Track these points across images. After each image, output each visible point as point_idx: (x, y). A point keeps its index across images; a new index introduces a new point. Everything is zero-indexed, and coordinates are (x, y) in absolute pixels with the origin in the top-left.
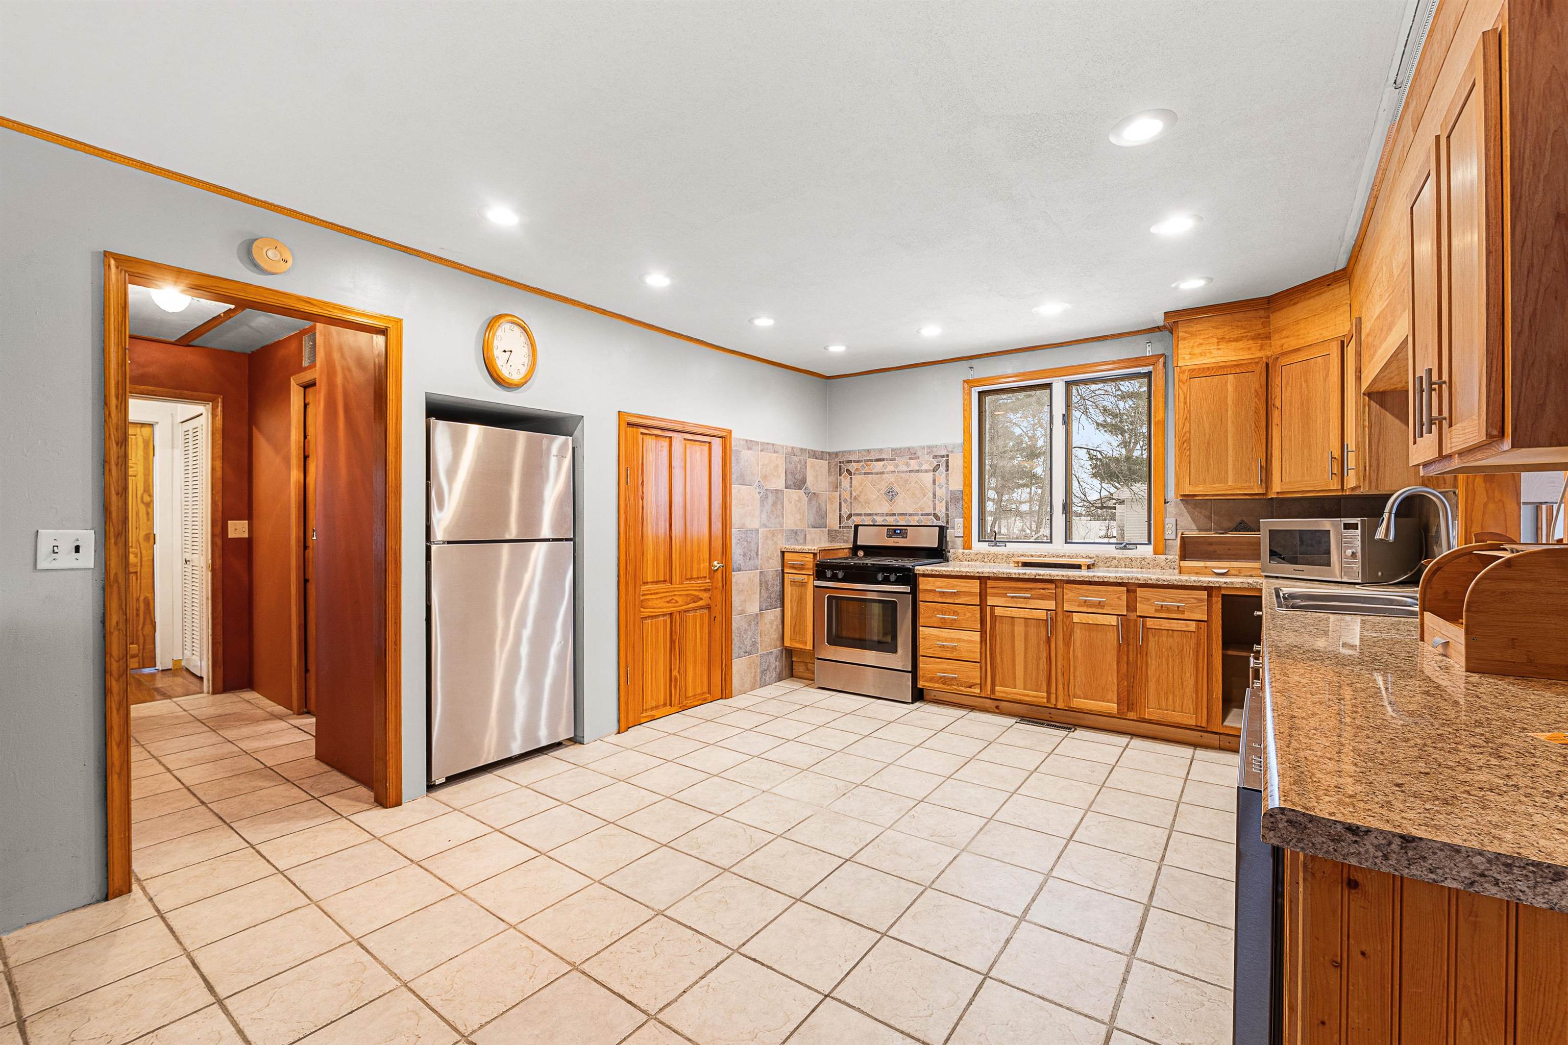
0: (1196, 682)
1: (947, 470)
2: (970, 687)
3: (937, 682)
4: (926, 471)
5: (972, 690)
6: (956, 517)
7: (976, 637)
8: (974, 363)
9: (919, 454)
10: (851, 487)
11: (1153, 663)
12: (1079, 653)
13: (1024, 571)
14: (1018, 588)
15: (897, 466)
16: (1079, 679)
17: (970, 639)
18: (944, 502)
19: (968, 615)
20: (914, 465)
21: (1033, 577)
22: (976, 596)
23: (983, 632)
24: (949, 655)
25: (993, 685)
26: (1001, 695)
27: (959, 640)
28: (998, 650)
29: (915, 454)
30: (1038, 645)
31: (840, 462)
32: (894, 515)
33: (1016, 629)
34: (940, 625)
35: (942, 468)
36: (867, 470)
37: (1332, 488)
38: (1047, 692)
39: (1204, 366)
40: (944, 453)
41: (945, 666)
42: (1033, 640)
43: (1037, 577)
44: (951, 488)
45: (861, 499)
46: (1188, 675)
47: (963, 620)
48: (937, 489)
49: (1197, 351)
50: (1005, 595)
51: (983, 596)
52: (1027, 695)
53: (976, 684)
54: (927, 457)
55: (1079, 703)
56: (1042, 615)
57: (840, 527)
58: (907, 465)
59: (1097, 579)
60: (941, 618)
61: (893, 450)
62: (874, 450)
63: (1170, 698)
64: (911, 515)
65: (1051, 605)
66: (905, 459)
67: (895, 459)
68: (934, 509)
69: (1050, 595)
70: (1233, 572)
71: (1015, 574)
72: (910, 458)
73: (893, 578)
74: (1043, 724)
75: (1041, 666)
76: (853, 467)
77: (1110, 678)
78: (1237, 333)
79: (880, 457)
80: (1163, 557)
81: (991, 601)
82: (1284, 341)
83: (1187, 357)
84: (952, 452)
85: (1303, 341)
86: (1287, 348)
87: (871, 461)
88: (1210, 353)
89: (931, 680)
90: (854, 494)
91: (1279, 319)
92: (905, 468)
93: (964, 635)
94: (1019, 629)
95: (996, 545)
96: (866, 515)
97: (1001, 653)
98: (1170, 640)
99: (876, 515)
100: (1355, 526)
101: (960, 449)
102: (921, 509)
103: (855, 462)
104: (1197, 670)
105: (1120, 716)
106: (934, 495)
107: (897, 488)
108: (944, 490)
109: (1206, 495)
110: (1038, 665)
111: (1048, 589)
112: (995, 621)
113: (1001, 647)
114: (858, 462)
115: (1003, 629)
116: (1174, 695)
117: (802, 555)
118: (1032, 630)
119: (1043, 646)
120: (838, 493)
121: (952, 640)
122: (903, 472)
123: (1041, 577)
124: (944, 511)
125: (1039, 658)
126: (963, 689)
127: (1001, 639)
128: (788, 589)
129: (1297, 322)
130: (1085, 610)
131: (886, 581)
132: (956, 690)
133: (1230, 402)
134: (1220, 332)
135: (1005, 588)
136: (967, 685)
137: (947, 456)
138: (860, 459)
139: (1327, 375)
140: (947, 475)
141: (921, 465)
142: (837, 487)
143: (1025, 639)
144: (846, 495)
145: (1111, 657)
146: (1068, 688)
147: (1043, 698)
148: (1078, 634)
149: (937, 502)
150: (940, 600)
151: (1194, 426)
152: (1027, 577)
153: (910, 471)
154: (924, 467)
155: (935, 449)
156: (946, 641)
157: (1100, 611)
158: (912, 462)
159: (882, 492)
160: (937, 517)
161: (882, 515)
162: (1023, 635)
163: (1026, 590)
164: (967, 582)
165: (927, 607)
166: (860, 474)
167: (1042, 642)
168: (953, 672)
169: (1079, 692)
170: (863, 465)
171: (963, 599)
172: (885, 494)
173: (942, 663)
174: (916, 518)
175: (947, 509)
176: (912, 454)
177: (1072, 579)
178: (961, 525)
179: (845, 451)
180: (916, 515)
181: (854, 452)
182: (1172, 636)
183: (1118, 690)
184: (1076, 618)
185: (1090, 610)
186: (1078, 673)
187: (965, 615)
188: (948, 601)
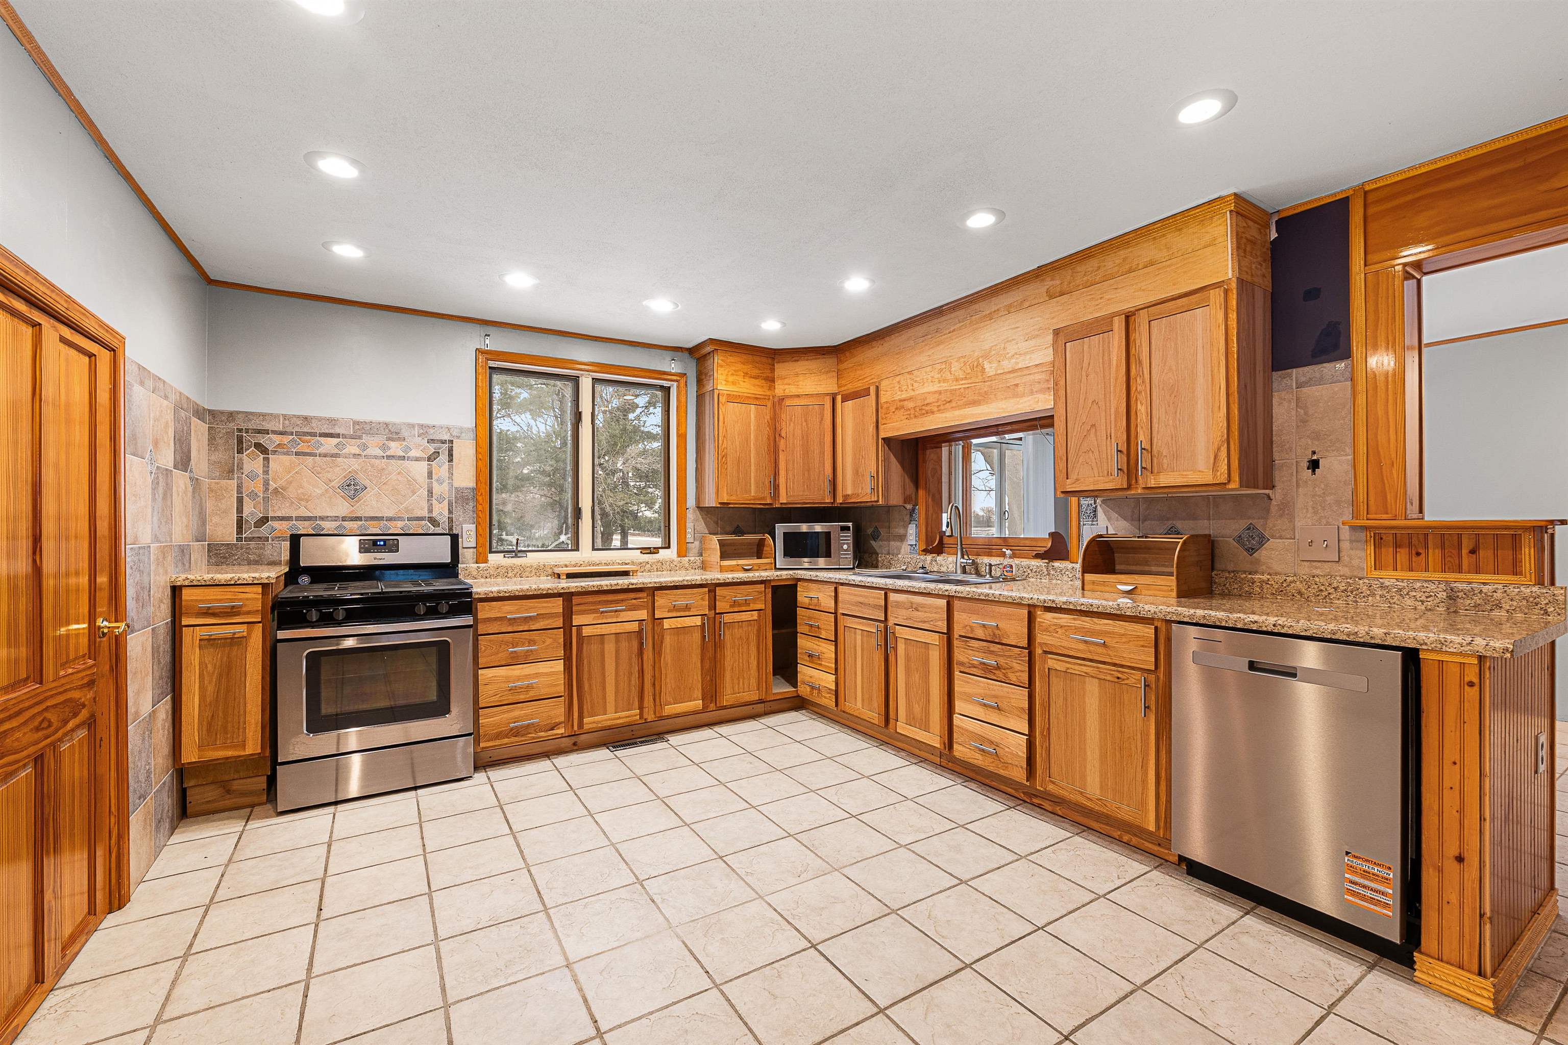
0: (758, 663)
1: (451, 460)
2: (552, 729)
3: (507, 736)
4: (417, 459)
5: (555, 732)
6: (465, 522)
7: (559, 666)
8: (491, 330)
9: (405, 433)
10: (266, 472)
11: (728, 653)
12: (669, 659)
13: (615, 582)
14: (608, 601)
15: (365, 447)
16: (669, 685)
17: (553, 670)
18: (446, 503)
19: (549, 641)
20: (395, 448)
21: (626, 587)
22: (558, 617)
23: (567, 659)
24: (522, 697)
25: (581, 717)
26: (591, 726)
27: (537, 675)
28: (586, 676)
29: (397, 433)
30: (630, 659)
31: (240, 430)
32: (358, 519)
33: (607, 647)
34: (509, 661)
35: (444, 457)
36: (302, 447)
37: (827, 501)
38: (639, 708)
39: (735, 393)
40: (446, 437)
41: (517, 713)
42: (624, 655)
43: (631, 587)
44: (456, 484)
45: (292, 492)
46: (752, 658)
47: (542, 649)
48: (435, 485)
49: (731, 379)
50: (595, 611)
51: (568, 614)
52: (620, 718)
53: (560, 723)
54: (418, 440)
55: (670, 709)
56: (634, 627)
57: (239, 539)
58: (384, 448)
59: (686, 583)
60: (512, 652)
61: (356, 423)
62: (320, 419)
63: (741, 681)
64: (390, 519)
65: (643, 614)
66: (380, 439)
67: (360, 438)
68: (430, 511)
69: (642, 604)
70: (756, 568)
71: (607, 585)
72: (389, 439)
73: (444, 608)
74: (636, 743)
75: (633, 682)
76: (267, 441)
77: (696, 677)
78: (756, 372)
79: (331, 431)
80: (686, 559)
81: (577, 620)
82: (786, 387)
83: (724, 383)
84: (458, 437)
85: (801, 390)
86: (787, 392)
87: (314, 435)
88: (739, 383)
89: (498, 736)
90: (272, 485)
91: (781, 369)
92: (379, 452)
93: (543, 668)
94: (610, 647)
95: (516, 556)
96: (299, 518)
97: (590, 679)
98: (740, 630)
99: (322, 518)
100: (848, 528)
101: (472, 435)
102: (407, 510)
103: (274, 432)
104: (759, 652)
105: (705, 710)
106: (430, 492)
107: (363, 480)
108: (445, 487)
109: (736, 504)
110: (630, 681)
111: (640, 598)
112: (582, 644)
113: (589, 671)
114: (281, 433)
115: (592, 650)
116: (744, 678)
117: (237, 589)
118: (624, 645)
119: (635, 660)
120: (234, 483)
121: (528, 677)
122: (376, 457)
123: (634, 586)
124: (446, 513)
125: (630, 674)
126: (542, 734)
127: (589, 663)
128: (192, 656)
129: (797, 375)
130: (674, 614)
131: (433, 613)
132: (534, 738)
133: (752, 428)
134: (747, 368)
135: (594, 603)
136: (547, 728)
137: (451, 442)
138: (289, 430)
139: (822, 419)
140: (451, 468)
141: (407, 449)
142: (232, 471)
143: (616, 656)
144: (250, 486)
145: (696, 658)
146: (660, 697)
147: (636, 715)
148: (668, 640)
149: (434, 502)
150: (510, 629)
151: (729, 443)
152: (619, 588)
153: (389, 457)
154: (413, 453)
155: (432, 431)
156: (518, 680)
157: (687, 613)
158: (393, 444)
159: (335, 484)
160: (434, 522)
161: (336, 518)
162: (614, 653)
163: (617, 602)
164: (547, 602)
165: (490, 641)
166: (287, 454)
167: (634, 656)
168: (528, 717)
169: (670, 699)
170: (293, 440)
171: (542, 623)
172: (342, 487)
173: (511, 711)
174: (400, 524)
175: (450, 512)
176: (393, 433)
177: (664, 585)
178: (473, 534)
179: (252, 413)
180: (400, 519)
181: (275, 417)
182: (742, 627)
183: (702, 686)
184: (667, 624)
185: (679, 614)
186: (668, 680)
187: (544, 642)
188: (521, 628)
